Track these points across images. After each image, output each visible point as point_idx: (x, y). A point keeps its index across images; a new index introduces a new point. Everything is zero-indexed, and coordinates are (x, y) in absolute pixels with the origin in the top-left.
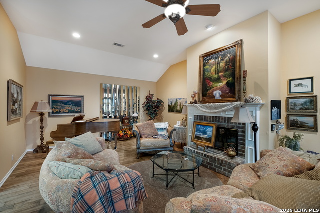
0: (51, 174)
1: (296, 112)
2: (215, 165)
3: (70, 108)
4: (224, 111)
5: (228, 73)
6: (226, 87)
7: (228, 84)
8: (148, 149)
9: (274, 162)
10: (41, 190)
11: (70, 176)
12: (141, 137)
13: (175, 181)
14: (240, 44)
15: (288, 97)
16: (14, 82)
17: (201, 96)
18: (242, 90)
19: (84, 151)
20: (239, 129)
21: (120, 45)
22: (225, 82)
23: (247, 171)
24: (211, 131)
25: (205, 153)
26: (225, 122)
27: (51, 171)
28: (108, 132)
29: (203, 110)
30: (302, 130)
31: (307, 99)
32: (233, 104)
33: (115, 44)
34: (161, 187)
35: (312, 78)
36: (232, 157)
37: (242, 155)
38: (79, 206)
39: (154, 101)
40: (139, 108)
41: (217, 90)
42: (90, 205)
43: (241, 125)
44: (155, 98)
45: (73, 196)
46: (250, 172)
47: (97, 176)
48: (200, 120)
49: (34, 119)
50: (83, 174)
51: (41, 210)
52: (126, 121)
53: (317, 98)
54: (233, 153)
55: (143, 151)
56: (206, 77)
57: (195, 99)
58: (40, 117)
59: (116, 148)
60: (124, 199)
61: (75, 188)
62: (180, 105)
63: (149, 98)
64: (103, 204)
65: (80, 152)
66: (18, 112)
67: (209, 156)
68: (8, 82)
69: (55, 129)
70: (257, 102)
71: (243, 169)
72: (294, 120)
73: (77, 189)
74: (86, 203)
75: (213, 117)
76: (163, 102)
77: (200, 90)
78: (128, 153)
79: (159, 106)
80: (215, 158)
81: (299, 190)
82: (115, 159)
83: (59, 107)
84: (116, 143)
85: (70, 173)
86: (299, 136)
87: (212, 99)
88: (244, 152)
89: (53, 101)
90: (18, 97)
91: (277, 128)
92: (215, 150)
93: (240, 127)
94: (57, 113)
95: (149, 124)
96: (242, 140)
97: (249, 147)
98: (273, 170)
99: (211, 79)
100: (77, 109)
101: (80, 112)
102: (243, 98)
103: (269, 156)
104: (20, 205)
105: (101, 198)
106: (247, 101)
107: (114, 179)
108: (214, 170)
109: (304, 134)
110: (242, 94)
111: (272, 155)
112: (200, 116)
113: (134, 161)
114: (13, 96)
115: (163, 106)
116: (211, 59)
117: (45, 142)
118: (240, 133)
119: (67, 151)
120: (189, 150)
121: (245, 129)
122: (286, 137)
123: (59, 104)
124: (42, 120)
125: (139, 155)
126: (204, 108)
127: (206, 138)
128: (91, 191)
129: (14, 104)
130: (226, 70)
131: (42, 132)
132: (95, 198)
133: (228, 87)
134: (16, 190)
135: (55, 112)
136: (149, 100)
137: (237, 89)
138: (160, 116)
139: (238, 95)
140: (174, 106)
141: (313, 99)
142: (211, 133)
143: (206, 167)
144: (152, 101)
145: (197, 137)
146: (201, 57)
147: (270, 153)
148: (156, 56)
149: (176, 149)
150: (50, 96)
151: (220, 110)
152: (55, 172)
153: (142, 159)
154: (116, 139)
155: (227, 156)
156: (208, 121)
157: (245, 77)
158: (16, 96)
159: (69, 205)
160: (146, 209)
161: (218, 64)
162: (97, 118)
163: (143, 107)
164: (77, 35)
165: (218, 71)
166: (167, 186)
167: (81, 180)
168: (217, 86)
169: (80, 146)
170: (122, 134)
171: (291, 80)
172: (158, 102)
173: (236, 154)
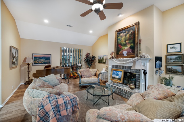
0: (29, 95)
1: (171, 63)
2: (123, 94)
3: (44, 61)
4: (128, 63)
5: (131, 41)
6: (130, 49)
7: (131, 47)
8: (85, 84)
9: (153, 92)
10: (23, 104)
11: (38, 97)
12: (82, 77)
13: (99, 102)
14: (138, 24)
15: (166, 55)
16: (13, 47)
17: (116, 54)
18: (139, 51)
19: (48, 84)
20: (137, 73)
21: (70, 26)
22: (129, 46)
23: (138, 97)
24: (121, 74)
25: (117, 86)
26: (129, 69)
27: (29, 94)
28: (64, 74)
29: (117, 62)
30: (174, 74)
31: (178, 56)
32: (133, 59)
33: (68, 25)
34: (91, 105)
35: (180, 43)
36: (133, 89)
37: (138, 88)
38: (41, 112)
39: (90, 57)
40: (82, 61)
41: (125, 50)
42: (47, 112)
43: (138, 71)
44: (91, 56)
45: (38, 107)
46: (140, 97)
47: (52, 97)
48: (115, 68)
49: (25, 67)
50: (44, 96)
51: (25, 115)
52: (75, 68)
53: (183, 55)
54: (132, 87)
55: (83, 85)
56: (118, 43)
57: (112, 56)
58: (27, 66)
59: (68, 83)
60: (66, 110)
61: (40, 103)
62: (105, 59)
63: (88, 55)
64: (54, 111)
65: (46, 84)
66: (15, 63)
67: (119, 88)
68: (10, 47)
69: (35, 72)
70: (147, 58)
71: (136, 96)
72: (170, 68)
73: (41, 103)
74: (45, 110)
75: (122, 66)
76: (95, 57)
77: (115, 51)
78: (75, 86)
79: (93, 60)
80: (122, 89)
81: (159, 107)
82: (66, 89)
83: (37, 60)
84: (68, 80)
85: (38, 95)
86: (172, 77)
87: (122, 56)
88: (140, 86)
89: (35, 57)
90: (15, 55)
91: (160, 73)
92: (123, 85)
93: (137, 72)
94: (37, 63)
95: (86, 70)
96: (138, 79)
97: (142, 83)
98: (152, 97)
99: (121, 44)
100: (47, 61)
101: (49, 63)
102: (139, 55)
103: (151, 88)
104: (15, 112)
105: (53, 109)
106: (141, 57)
107: (60, 98)
108: (122, 96)
109: (175, 76)
110: (139, 53)
111: (153, 88)
112: (115, 65)
113: (77, 91)
114: (13, 55)
115: (96, 60)
116: (122, 33)
117: (30, 79)
118: (137, 76)
119: (39, 84)
120: (108, 85)
121: (140, 73)
122: (164, 78)
123: (38, 59)
124: (28, 68)
125: (80, 87)
126: (117, 61)
127: (118, 78)
128: (48, 105)
129: (13, 59)
130: (130, 39)
131: (29, 74)
132: (50, 108)
133: (131, 49)
134: (14, 104)
135: (36, 63)
136: (87, 56)
137: (136, 50)
138: (94, 66)
139: (136, 53)
140: (102, 60)
141: (181, 56)
142: (121, 75)
143: (118, 94)
144: (89, 57)
145: (113, 78)
146: (116, 32)
147: (152, 87)
148: (91, 32)
149: (102, 84)
150: (33, 54)
151: (126, 62)
152: (31, 94)
153: (82, 90)
154: (68, 78)
155: (129, 89)
156: (119, 68)
157: (140, 43)
158: (14, 54)
159: (36, 112)
160: (81, 116)
161: (125, 36)
162: (58, 67)
163: (84, 60)
164: (46, 21)
165: (125, 40)
166: (94, 104)
167: (43, 99)
168: (124, 49)
169: (47, 81)
170: (72, 76)
171: (168, 45)
172: (93, 57)
173: (135, 87)
